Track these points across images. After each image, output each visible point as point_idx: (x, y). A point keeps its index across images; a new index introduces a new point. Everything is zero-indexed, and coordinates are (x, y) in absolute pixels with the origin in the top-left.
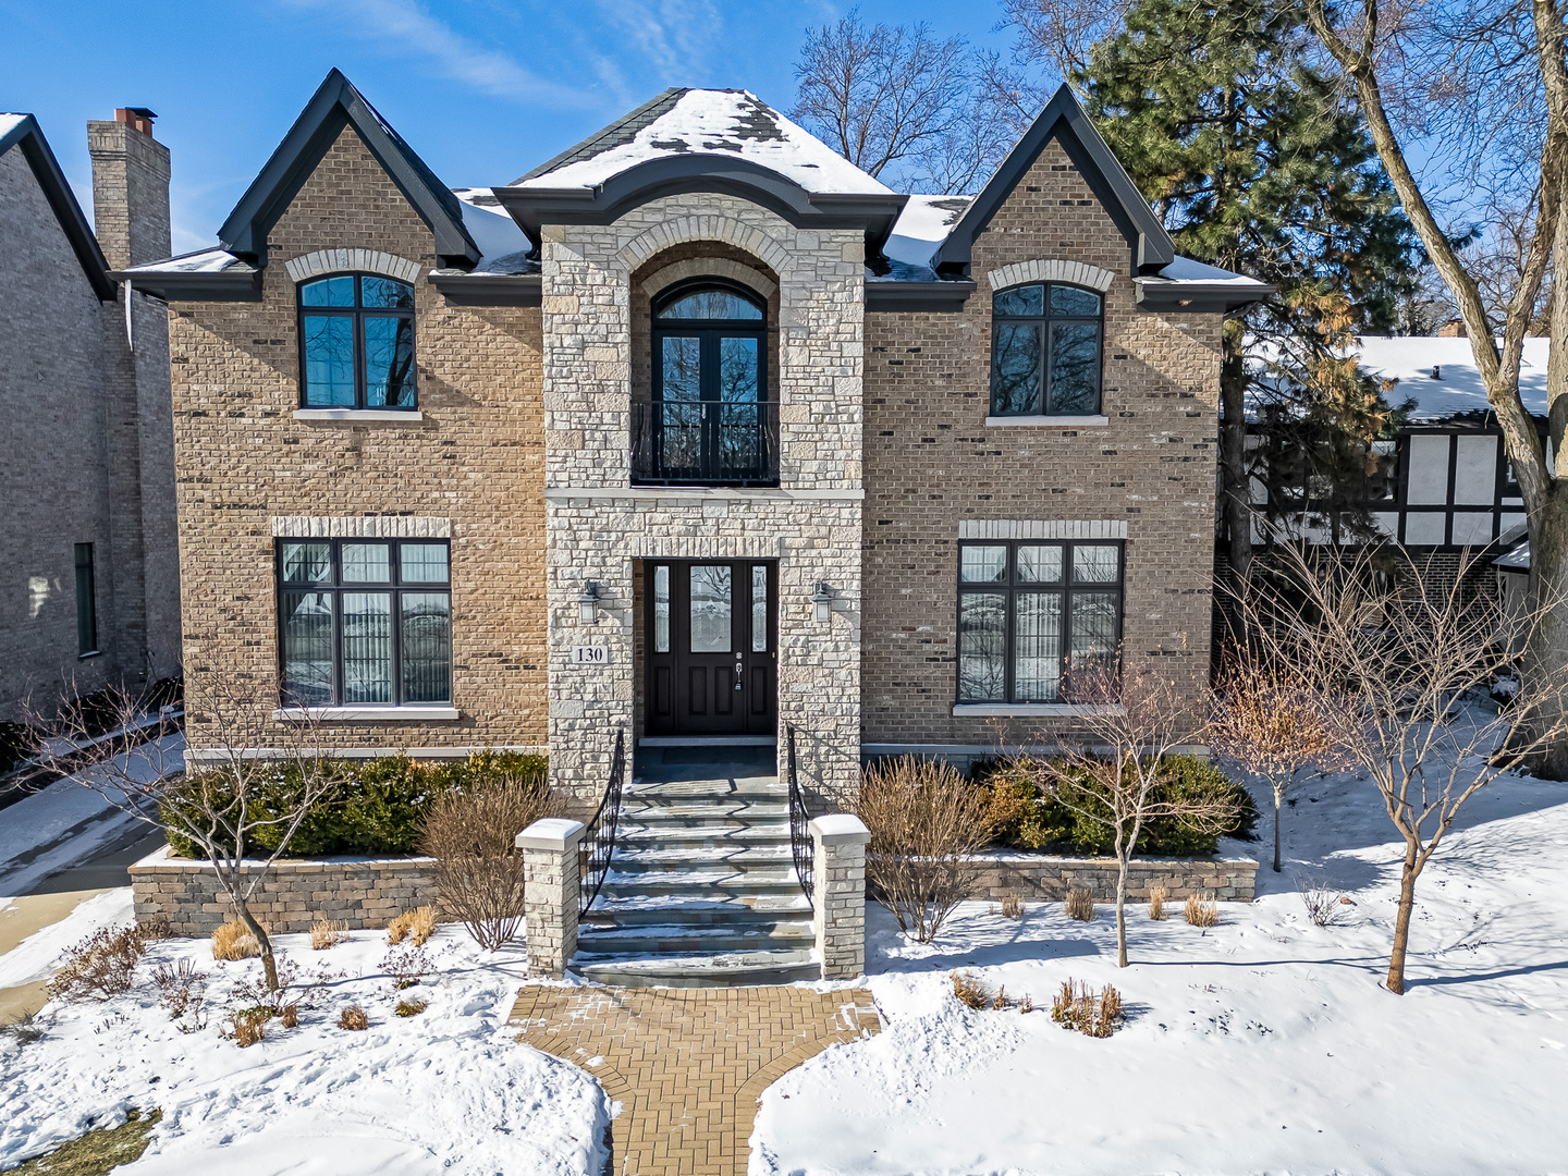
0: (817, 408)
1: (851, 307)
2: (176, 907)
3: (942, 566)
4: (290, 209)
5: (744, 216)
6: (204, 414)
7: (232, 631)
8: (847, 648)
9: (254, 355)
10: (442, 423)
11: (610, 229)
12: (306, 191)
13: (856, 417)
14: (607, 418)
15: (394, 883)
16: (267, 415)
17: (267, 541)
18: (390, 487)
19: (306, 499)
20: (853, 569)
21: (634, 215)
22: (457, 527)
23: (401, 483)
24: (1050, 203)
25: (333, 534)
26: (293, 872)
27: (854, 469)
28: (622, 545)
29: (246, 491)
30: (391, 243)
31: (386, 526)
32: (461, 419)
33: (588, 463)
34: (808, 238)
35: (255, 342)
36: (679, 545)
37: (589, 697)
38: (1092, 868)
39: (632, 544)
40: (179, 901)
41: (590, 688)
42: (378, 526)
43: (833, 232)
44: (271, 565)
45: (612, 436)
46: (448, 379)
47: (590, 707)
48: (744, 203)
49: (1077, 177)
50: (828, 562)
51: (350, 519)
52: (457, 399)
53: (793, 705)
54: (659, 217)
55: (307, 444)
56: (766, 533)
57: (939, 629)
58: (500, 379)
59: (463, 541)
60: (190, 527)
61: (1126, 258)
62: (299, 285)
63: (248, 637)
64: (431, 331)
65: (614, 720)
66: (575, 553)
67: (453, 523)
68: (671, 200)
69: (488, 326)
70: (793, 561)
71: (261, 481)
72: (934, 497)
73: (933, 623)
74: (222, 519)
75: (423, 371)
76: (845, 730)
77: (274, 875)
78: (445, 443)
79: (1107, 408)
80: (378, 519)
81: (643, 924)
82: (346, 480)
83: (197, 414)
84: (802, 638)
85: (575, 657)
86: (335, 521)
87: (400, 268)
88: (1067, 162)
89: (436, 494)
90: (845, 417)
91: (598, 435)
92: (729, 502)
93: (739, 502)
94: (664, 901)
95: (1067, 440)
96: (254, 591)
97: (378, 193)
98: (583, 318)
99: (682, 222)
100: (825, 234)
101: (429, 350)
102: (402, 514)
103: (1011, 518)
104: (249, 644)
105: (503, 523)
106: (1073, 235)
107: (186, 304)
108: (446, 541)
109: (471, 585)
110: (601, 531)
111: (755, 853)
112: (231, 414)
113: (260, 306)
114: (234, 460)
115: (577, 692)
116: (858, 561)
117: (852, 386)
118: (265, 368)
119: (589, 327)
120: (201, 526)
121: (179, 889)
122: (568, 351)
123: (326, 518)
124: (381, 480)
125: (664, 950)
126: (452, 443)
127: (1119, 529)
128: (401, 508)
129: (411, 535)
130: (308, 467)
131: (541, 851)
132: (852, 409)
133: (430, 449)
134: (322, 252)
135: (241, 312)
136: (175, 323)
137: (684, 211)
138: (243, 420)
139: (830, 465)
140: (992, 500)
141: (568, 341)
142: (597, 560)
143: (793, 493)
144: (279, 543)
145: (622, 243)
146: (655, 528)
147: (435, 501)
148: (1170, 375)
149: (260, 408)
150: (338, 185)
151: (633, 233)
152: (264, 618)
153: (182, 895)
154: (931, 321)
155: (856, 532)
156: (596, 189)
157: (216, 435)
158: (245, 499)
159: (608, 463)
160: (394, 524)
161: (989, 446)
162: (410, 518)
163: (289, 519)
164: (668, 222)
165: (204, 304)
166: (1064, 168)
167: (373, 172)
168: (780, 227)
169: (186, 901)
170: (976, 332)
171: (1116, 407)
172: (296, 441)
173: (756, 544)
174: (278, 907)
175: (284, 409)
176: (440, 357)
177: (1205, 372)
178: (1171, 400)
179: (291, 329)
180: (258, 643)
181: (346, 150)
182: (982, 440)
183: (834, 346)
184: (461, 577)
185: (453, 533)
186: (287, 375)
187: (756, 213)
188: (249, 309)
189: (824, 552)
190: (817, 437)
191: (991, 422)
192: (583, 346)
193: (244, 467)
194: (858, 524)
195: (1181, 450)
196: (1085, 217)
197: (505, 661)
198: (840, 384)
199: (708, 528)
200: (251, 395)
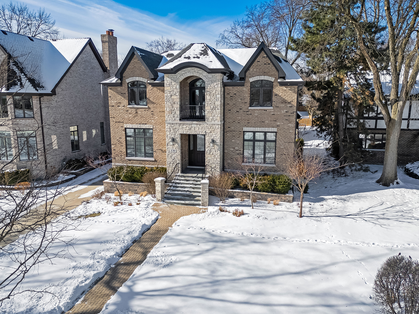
0: (212, 107)
1: (218, 88)
2: (110, 188)
3: (240, 136)
4: (126, 70)
5: (199, 71)
6: (114, 106)
7: (119, 144)
8: (217, 151)
9: (121, 96)
10: (151, 108)
11: (176, 75)
12: (129, 67)
13: (219, 109)
14: (175, 109)
15: (142, 187)
16: (123, 106)
17: (124, 128)
18: (143, 119)
19: (130, 121)
20: (219, 137)
21: (180, 72)
23: (145, 119)
24: (262, 64)
25: (135, 127)
26: (126, 184)
27: (219, 118)
28: (178, 131)
29: (120, 120)
30: (142, 75)
32: (154, 107)
33: (172, 117)
34: (210, 75)
35: (121, 94)
36: (188, 132)
37: (173, 158)
38: (260, 194)
39: (180, 131)
40: (110, 187)
41: (173, 157)
43: (215, 74)
44: (124, 132)
45: (176, 112)
46: (152, 100)
47: (173, 160)
48: (199, 69)
49: (267, 59)
50: (214, 135)
51: (137, 125)
52: (153, 103)
53: (208, 161)
54: (184, 72)
55: (130, 111)
56: (203, 130)
57: (240, 148)
58: (160, 100)
59: (155, 129)
60: (112, 126)
61: (277, 75)
62: (128, 83)
63: (121, 145)
64: (149, 91)
65: (177, 162)
66: (170, 133)
67: (153, 126)
68: (186, 69)
69: (159, 90)
70: (208, 135)
71: (123, 118)
72: (239, 123)
73: (238, 147)
74: (117, 124)
75: (148, 99)
76: (217, 167)
77: (124, 184)
79: (273, 105)
80: (141, 125)
81: (176, 196)
82: (136, 118)
83: (113, 106)
84: (209, 149)
85: (171, 151)
86: (134, 125)
87: (144, 80)
88: (265, 55)
89: (150, 121)
90: (217, 109)
91: (174, 112)
92: (196, 124)
93: (198, 124)
94: (180, 192)
95: (265, 112)
96: (122, 137)
97: (140, 66)
98: (171, 91)
99: (188, 73)
100: (213, 74)
101: (149, 95)
103: (253, 127)
104: (121, 146)
105: (161, 126)
106: (267, 71)
107: (110, 87)
108: (152, 129)
109: (156, 137)
110: (175, 129)
111: (197, 186)
112: (118, 106)
113: (122, 87)
114: (118, 114)
115: (171, 157)
116: (219, 135)
117: (218, 103)
118: (123, 98)
119: (172, 92)
120: (114, 125)
121: (110, 185)
122: (169, 97)
123: (133, 125)
124: (141, 118)
125: (178, 199)
126: (153, 112)
127: (275, 130)
128: (145, 123)
129: (146, 128)
130: (130, 115)
131: (158, 182)
132: (218, 107)
133: (149, 113)
134: (131, 77)
135: (119, 88)
136: (109, 90)
137: (188, 71)
138: (120, 107)
139: (214, 118)
140: (250, 123)
141: (169, 95)
142: (174, 134)
143: (208, 123)
144: (126, 129)
145: (178, 77)
146: (184, 128)
147: (150, 122)
148: (286, 99)
150: (134, 65)
151: (180, 75)
152: (124, 142)
153: (110, 186)
154: (238, 88)
156: (172, 69)
157: (115, 110)
158: (120, 121)
159: (176, 117)
160: (144, 126)
161: (249, 113)
162: (146, 125)
163: (127, 124)
164: (185, 73)
165: (113, 87)
166: (265, 57)
167: (139, 63)
168: (205, 73)
169: (111, 187)
170: (247, 90)
171: (275, 105)
172: (128, 111)
173: (201, 132)
174: (124, 190)
175: (126, 105)
176: (151, 96)
177: (293, 98)
178: (286, 104)
179: (127, 91)
180: (123, 146)
181: (135, 59)
182: (248, 112)
183: (215, 95)
184: (155, 136)
185: (153, 128)
186: (126, 99)
187: (201, 71)
189: (213, 134)
190: (212, 112)
191: (250, 108)
192: (171, 96)
193: (120, 115)
194: (219, 129)
195: (288, 114)
196: (269, 67)
197: (162, 151)
198: (216, 102)
199: (193, 129)
200: (121, 103)
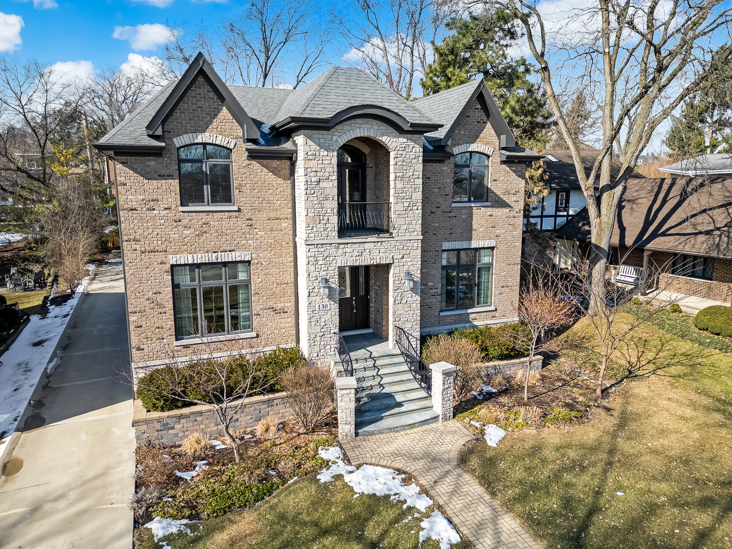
0: (406, 204)
1: (418, 165)
2: (156, 434)
3: (437, 260)
5: (380, 128)
6: (135, 209)
7: (153, 309)
9: (159, 182)
10: (246, 211)
11: (330, 133)
12: (183, 106)
13: (420, 208)
14: (329, 211)
15: (252, 409)
16: (166, 209)
17: (168, 267)
18: (224, 240)
19: (185, 247)
20: (418, 266)
21: (339, 127)
23: (229, 238)
24: (474, 122)
25: (199, 262)
27: (419, 227)
28: (335, 262)
29: (157, 244)
30: (222, 131)
31: (223, 257)
32: (254, 209)
33: (322, 229)
34: (403, 138)
35: (159, 175)
36: (356, 261)
37: (323, 324)
39: (338, 261)
40: (158, 431)
41: (323, 320)
42: (219, 257)
43: (412, 136)
44: (170, 277)
45: (331, 218)
46: (248, 192)
47: (323, 327)
48: (380, 124)
49: (482, 113)
50: (409, 263)
51: (206, 254)
53: (397, 319)
54: (349, 128)
55: (185, 222)
56: (388, 254)
57: (436, 284)
59: (256, 261)
60: (130, 262)
61: (497, 144)
62: (179, 148)
63: (160, 310)
64: (240, 170)
65: (332, 331)
66: (317, 266)
67: (252, 254)
68: (354, 122)
69: (265, 168)
70: (397, 264)
71: (164, 239)
72: (434, 234)
73: (433, 282)
74: (145, 257)
75: (237, 188)
76: (415, 327)
78: (248, 220)
79: (490, 199)
80: (219, 254)
82: (204, 238)
83: (132, 210)
84: (400, 294)
85: (317, 308)
86: (199, 255)
87: (226, 142)
88: (479, 106)
89: (244, 242)
90: (416, 208)
91: (325, 217)
92: (374, 242)
93: (378, 242)
95: (478, 211)
96: (163, 289)
99: (357, 130)
101: (240, 179)
102: (230, 251)
103: (459, 241)
104: (161, 313)
105: (273, 252)
107: (124, 158)
108: (249, 262)
109: (260, 280)
110: (327, 256)
112: (148, 209)
113: (161, 159)
114: (150, 230)
115: (318, 322)
116: (420, 263)
117: (418, 196)
118: (164, 187)
119: (322, 173)
120: (136, 261)
121: (158, 426)
122: (314, 183)
123: (195, 255)
124: (219, 237)
126: (251, 219)
127: (493, 243)
128: (229, 248)
129: (234, 260)
130: (187, 232)
131: (345, 389)
132: (418, 204)
133: (242, 223)
134: (190, 135)
135: (152, 162)
137: (358, 126)
138: (155, 212)
139: (410, 226)
140: (453, 235)
141: (313, 179)
142: (326, 269)
143: (398, 238)
144: (172, 266)
145: (334, 138)
146: (347, 254)
147: (244, 245)
148: (510, 187)
149: (162, 206)
150: (197, 104)
151: (338, 134)
152: (167, 301)
154: (434, 167)
155: (419, 251)
156: (331, 118)
157: (141, 219)
158: (157, 248)
159: (329, 229)
160: (226, 256)
161: (453, 214)
162: (233, 253)
163: (178, 256)
164: (352, 130)
165: (133, 158)
166: (478, 109)
167: (213, 98)
168: (393, 133)
169: (161, 430)
170: (449, 171)
171: (493, 199)
172: (180, 221)
173: (384, 259)
175: (174, 206)
176: (244, 182)
177: (520, 186)
179: (176, 170)
180: (165, 313)
181: (200, 88)
182: (450, 212)
183: (412, 180)
184: (256, 277)
185: (252, 258)
186: (174, 191)
188: (156, 160)
189: (408, 260)
190: (406, 216)
192: (319, 181)
193: (156, 233)
194: (420, 248)
196: (484, 127)
197: (275, 311)
198: (414, 195)
199: (366, 253)
200: (158, 200)
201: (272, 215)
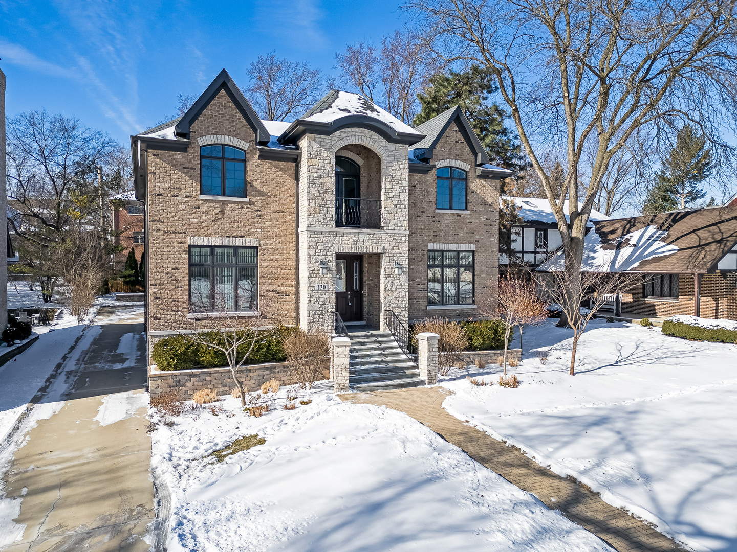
0: (395, 202)
1: (405, 170)
3: (423, 259)
4: (199, 118)
5: (372, 137)
6: (162, 195)
7: (170, 283)
8: (404, 284)
9: (183, 173)
10: (256, 203)
11: (329, 137)
12: (206, 112)
13: (407, 206)
14: (328, 203)
16: (188, 196)
17: (186, 246)
18: (236, 226)
19: (202, 230)
20: (406, 257)
21: (337, 133)
22: (261, 242)
23: (240, 225)
24: (452, 141)
25: (213, 244)
27: (406, 224)
28: (332, 248)
29: (178, 226)
30: (238, 134)
31: (234, 241)
32: (263, 202)
33: (322, 219)
34: (392, 146)
35: (184, 168)
36: (352, 248)
37: (321, 303)
39: (336, 248)
41: (321, 299)
42: (231, 241)
43: (399, 145)
44: (187, 256)
45: (329, 209)
46: (259, 187)
47: (321, 307)
48: (372, 133)
49: (460, 134)
50: (398, 255)
51: (220, 238)
52: (262, 194)
53: (388, 304)
55: (203, 209)
56: (379, 245)
57: (422, 280)
58: (277, 188)
59: (263, 248)
60: (154, 240)
61: (474, 161)
62: (201, 147)
63: (177, 285)
64: (253, 168)
65: (329, 311)
66: (317, 251)
67: (260, 241)
68: (349, 129)
70: (388, 254)
71: (184, 222)
72: (420, 235)
73: (420, 278)
74: (168, 237)
75: (249, 183)
78: (257, 211)
79: (469, 208)
80: (231, 239)
82: (218, 223)
83: (158, 195)
85: (316, 288)
86: (214, 239)
87: (242, 144)
88: (457, 129)
89: (253, 230)
90: (403, 206)
91: (325, 208)
92: (367, 234)
93: (370, 234)
95: (458, 218)
96: (181, 266)
97: (234, 116)
98: (320, 168)
99: (353, 137)
100: (397, 145)
101: (252, 176)
102: (240, 237)
103: (443, 243)
104: (177, 287)
105: (278, 241)
107: (155, 151)
108: (257, 248)
109: (266, 264)
110: (326, 243)
112: (173, 196)
113: (186, 154)
114: (173, 214)
115: (317, 301)
116: (407, 255)
117: (405, 196)
118: (187, 178)
119: (322, 171)
120: (159, 240)
121: (171, 382)
122: (315, 179)
123: (211, 238)
124: (232, 224)
126: (260, 211)
127: (473, 247)
128: (240, 235)
129: (244, 245)
130: (203, 217)
131: (342, 346)
132: (405, 203)
133: (251, 213)
134: (212, 136)
135: (178, 156)
136: (150, 158)
138: (178, 198)
139: (399, 222)
140: (437, 237)
141: (315, 175)
142: (324, 253)
143: (388, 231)
144: (190, 246)
146: (343, 242)
147: (253, 232)
148: (486, 199)
149: (185, 194)
150: (218, 111)
151: (337, 139)
152: (184, 277)
154: (419, 176)
155: (407, 245)
156: (331, 123)
157: (166, 204)
158: (178, 229)
159: (328, 219)
160: (237, 241)
161: (436, 219)
162: (243, 238)
163: (196, 238)
164: (348, 136)
165: (163, 152)
166: (456, 131)
167: (232, 108)
168: (383, 142)
169: (173, 387)
170: (432, 181)
171: (472, 208)
172: (199, 208)
173: (376, 248)
175: (194, 194)
176: (256, 178)
177: (495, 198)
178: (487, 206)
179: (198, 164)
180: (181, 287)
181: (222, 98)
182: (434, 217)
183: (400, 182)
184: (262, 262)
185: (260, 244)
186: (196, 181)
187: (376, 136)
188: (182, 155)
189: (397, 251)
190: (395, 212)
191: (437, 211)
192: (320, 177)
193: (178, 216)
194: (407, 242)
195: (490, 222)
196: (462, 147)
197: (278, 293)
198: (402, 195)
199: (361, 243)
200: (181, 189)
201: (278, 208)
